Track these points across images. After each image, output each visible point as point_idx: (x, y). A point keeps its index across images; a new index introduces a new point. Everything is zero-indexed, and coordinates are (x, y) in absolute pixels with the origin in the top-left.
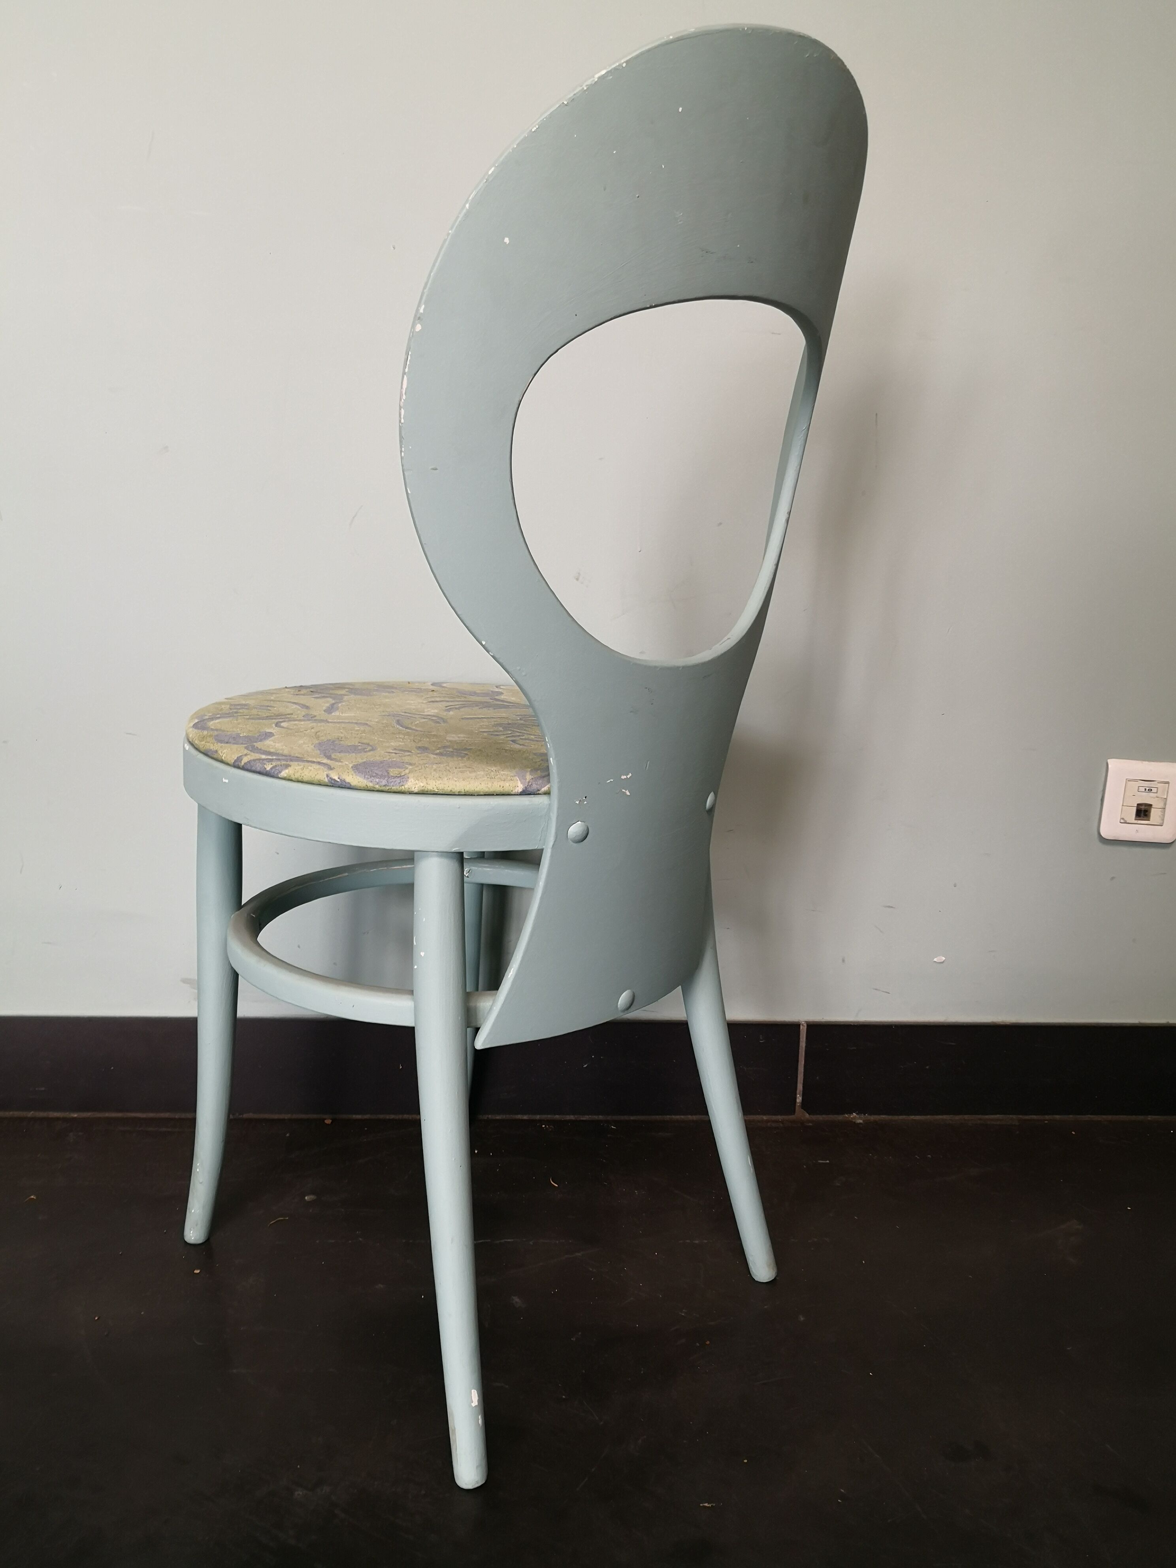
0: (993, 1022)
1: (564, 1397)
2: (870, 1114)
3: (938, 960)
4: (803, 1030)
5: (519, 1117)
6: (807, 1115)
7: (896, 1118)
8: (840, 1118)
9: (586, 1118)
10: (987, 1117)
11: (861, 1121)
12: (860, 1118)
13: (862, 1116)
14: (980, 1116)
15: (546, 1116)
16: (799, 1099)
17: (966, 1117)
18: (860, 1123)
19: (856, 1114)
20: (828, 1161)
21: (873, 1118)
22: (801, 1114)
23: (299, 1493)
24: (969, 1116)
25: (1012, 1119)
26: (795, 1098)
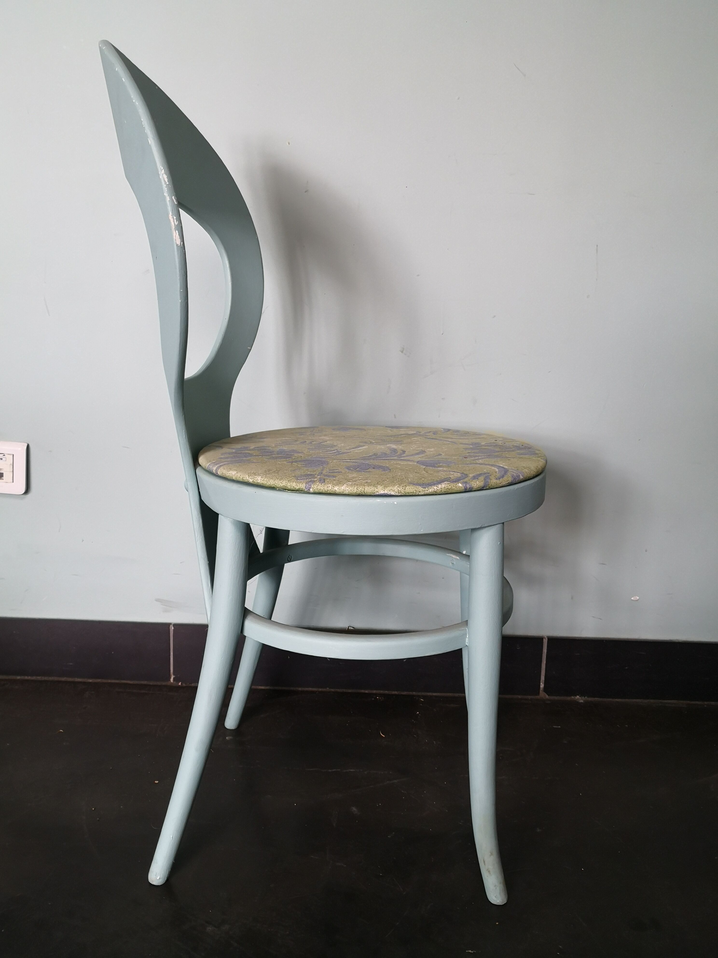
0: (670, 640)
1: (381, 874)
2: (588, 697)
3: (634, 599)
4: (545, 642)
5: (363, 691)
6: (547, 696)
7: (605, 700)
8: (569, 698)
9: (405, 693)
10: (666, 701)
11: (582, 701)
12: (582, 699)
13: (583, 698)
14: (661, 701)
15: (380, 691)
16: (542, 686)
17: (652, 701)
18: (581, 703)
19: (580, 696)
20: (559, 727)
21: (590, 699)
22: (543, 695)
23: (209, 929)
24: (654, 700)
25: (682, 703)
26: (539, 685)
